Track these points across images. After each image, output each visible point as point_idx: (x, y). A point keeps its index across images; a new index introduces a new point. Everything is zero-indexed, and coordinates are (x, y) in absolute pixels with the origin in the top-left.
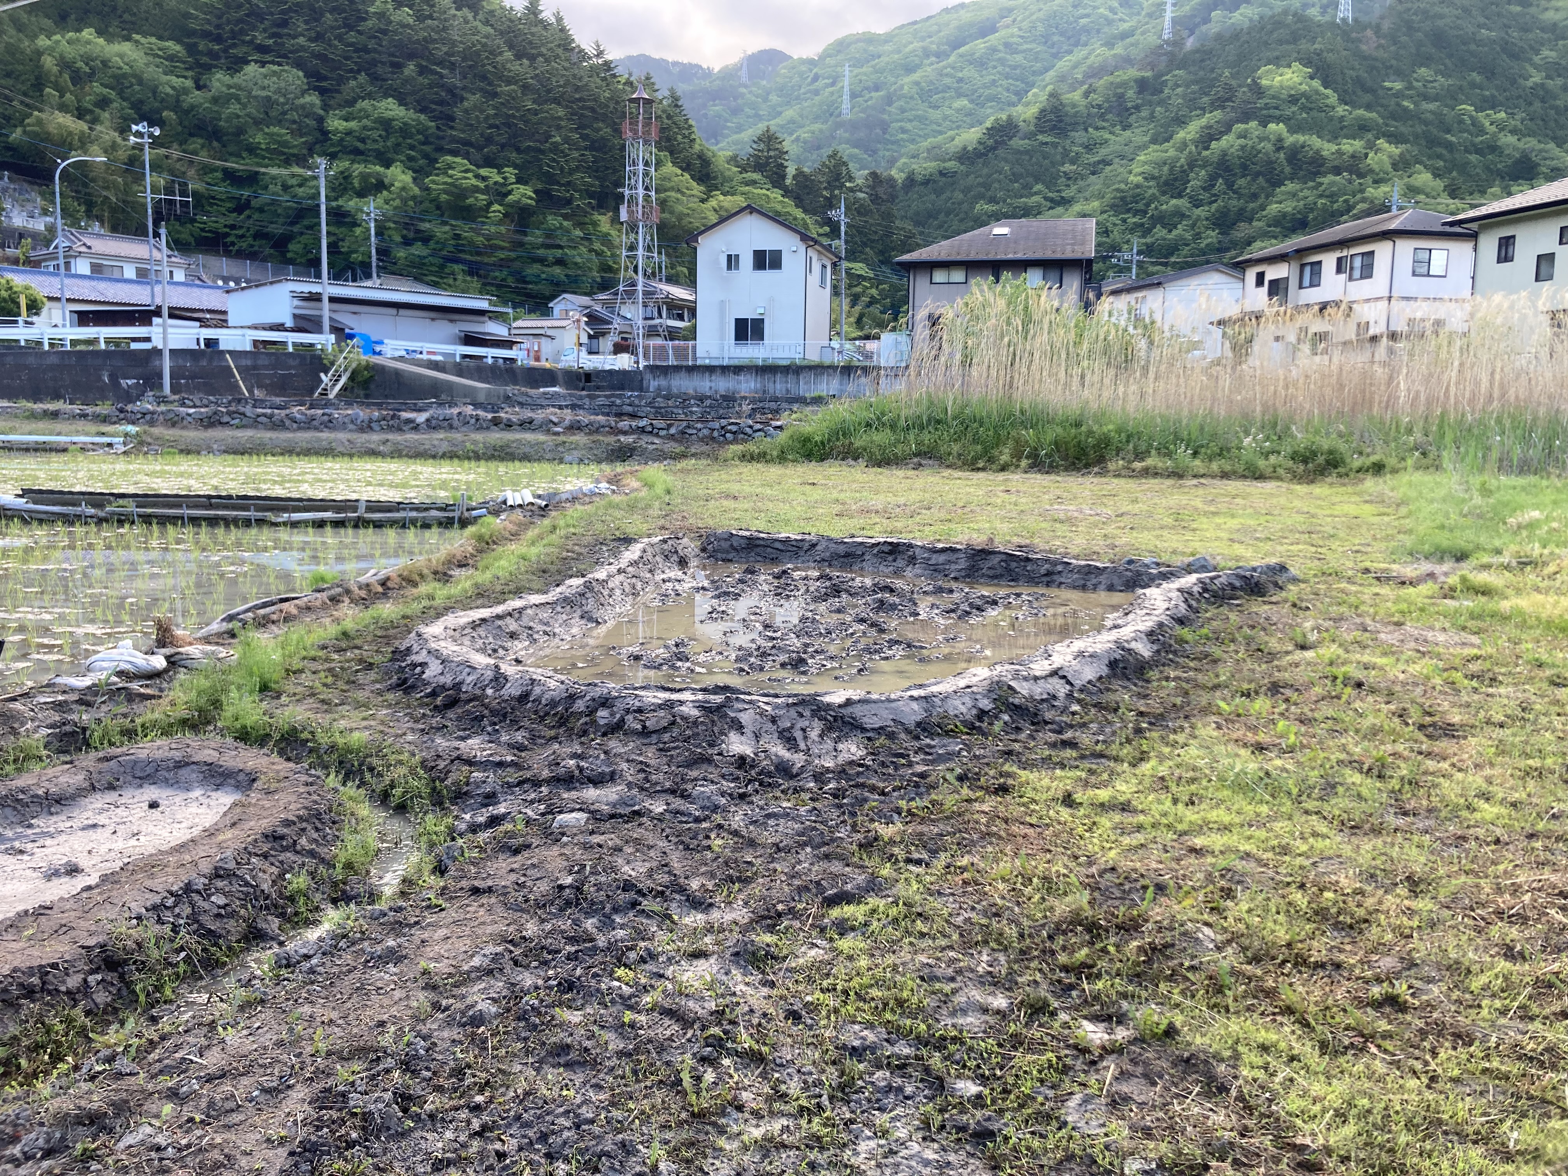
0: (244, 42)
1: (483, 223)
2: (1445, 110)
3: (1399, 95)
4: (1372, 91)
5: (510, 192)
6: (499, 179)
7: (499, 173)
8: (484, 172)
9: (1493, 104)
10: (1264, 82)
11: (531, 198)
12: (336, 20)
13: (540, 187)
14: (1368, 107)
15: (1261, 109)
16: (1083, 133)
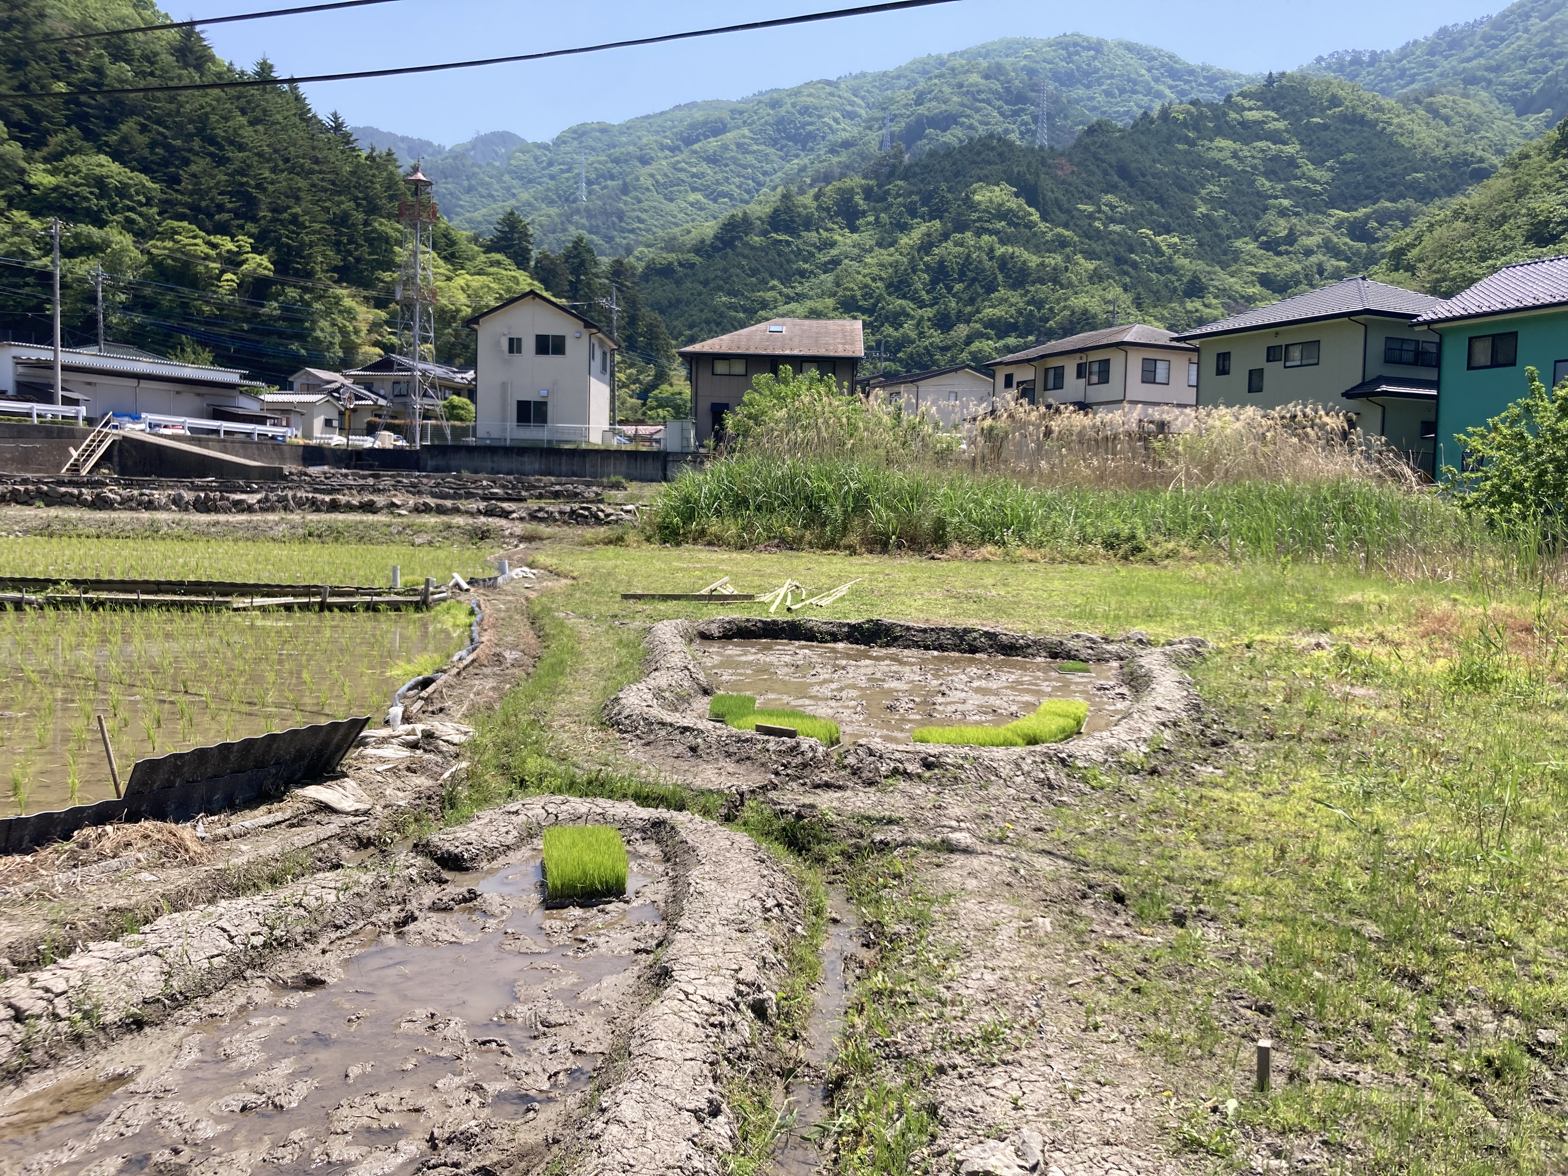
1: (214, 292)
2: (1129, 233)
3: (1091, 216)
4: (1068, 212)
5: (244, 262)
6: (231, 246)
7: (233, 241)
8: (216, 239)
9: (1167, 230)
10: (977, 198)
11: (267, 269)
13: (277, 257)
14: (1066, 226)
15: (975, 221)
16: (815, 234)
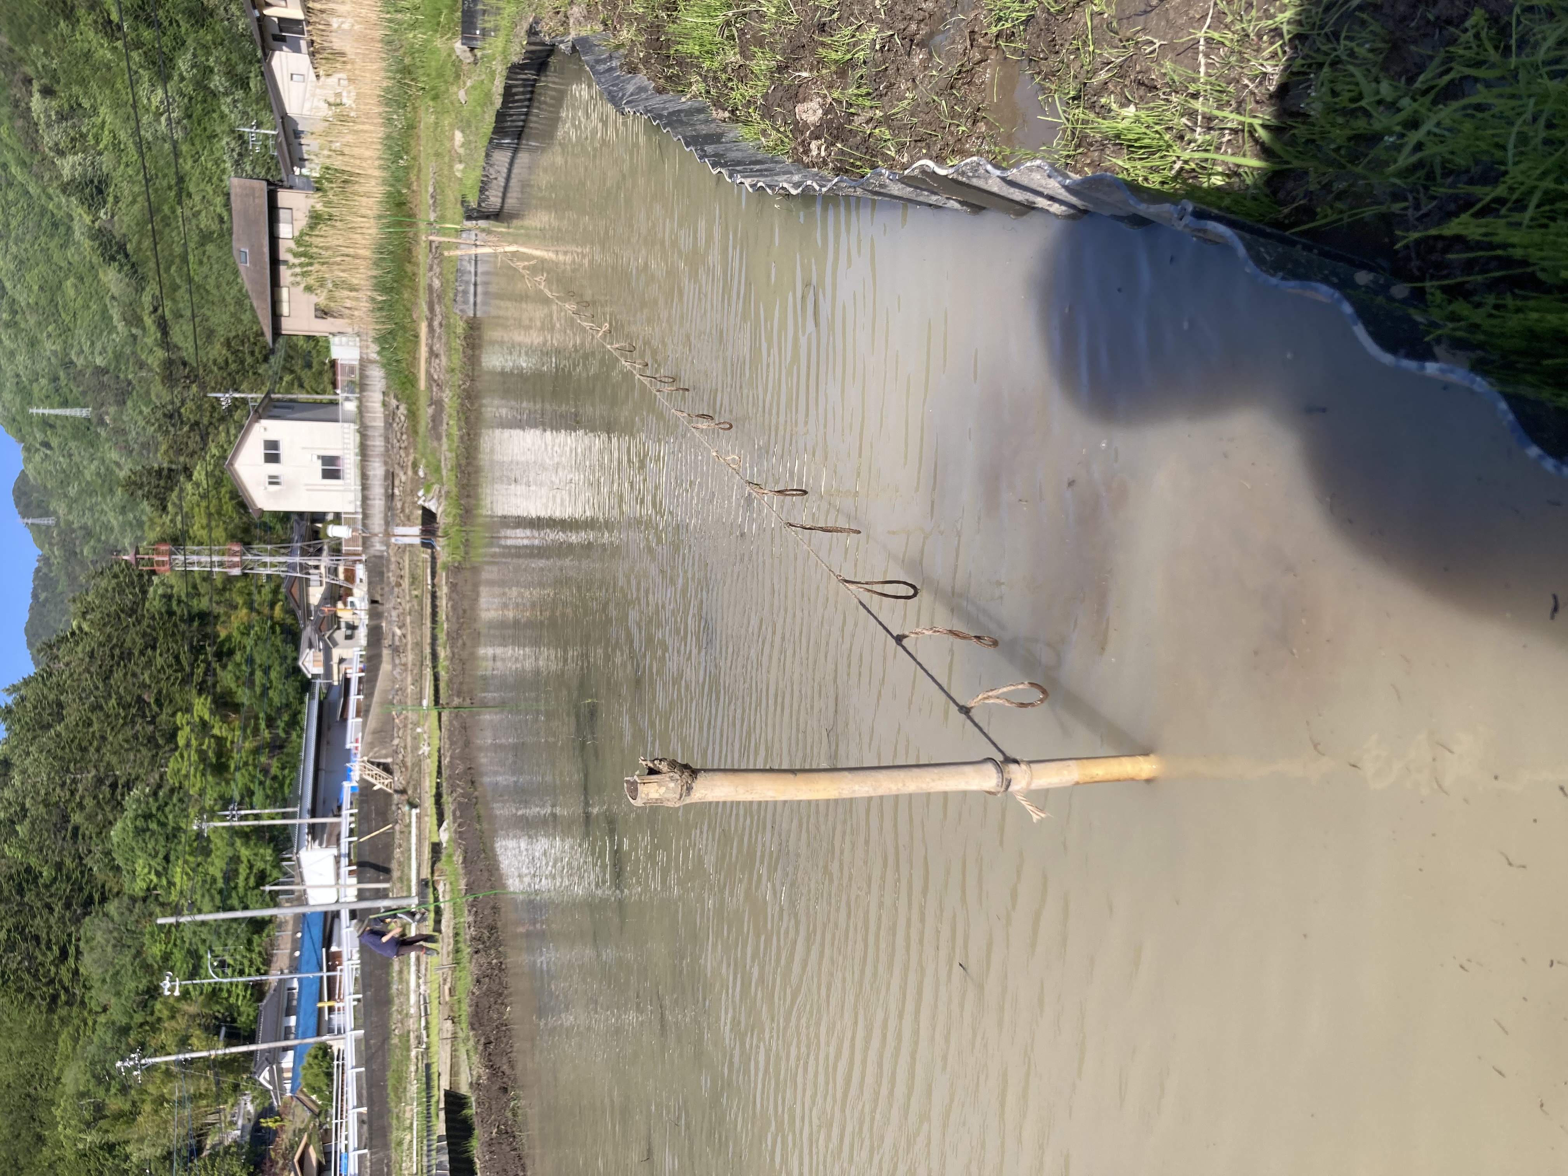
0: (57, 973)
1: (232, 742)
5: (201, 719)
6: (187, 729)
7: (181, 729)
8: (181, 742)
11: (206, 699)
12: (30, 890)
13: (194, 692)
